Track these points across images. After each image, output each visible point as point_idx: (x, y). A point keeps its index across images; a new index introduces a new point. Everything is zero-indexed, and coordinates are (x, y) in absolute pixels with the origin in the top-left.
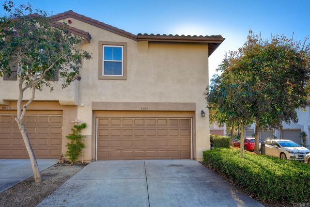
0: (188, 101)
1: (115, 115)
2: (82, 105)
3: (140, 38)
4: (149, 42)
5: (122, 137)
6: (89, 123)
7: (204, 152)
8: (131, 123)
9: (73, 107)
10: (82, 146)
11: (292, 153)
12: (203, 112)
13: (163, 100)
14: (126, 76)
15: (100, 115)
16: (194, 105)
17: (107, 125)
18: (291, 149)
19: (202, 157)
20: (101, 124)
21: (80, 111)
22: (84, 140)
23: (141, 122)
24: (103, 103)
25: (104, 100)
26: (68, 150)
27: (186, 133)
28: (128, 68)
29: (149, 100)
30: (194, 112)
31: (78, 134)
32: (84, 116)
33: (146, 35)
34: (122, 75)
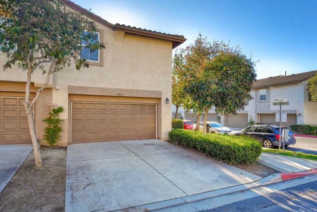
0: (156, 89)
1: (90, 99)
2: (58, 88)
3: (117, 28)
4: (126, 33)
5: (96, 120)
6: (66, 107)
7: (169, 133)
8: (105, 108)
9: (48, 90)
10: (60, 130)
11: (220, 131)
12: (167, 100)
13: (136, 88)
14: (103, 62)
15: (76, 99)
16: (161, 93)
17: (81, 109)
18: (219, 129)
19: (168, 137)
20: (75, 107)
21: (55, 94)
22: (62, 124)
23: (114, 107)
24: (79, 87)
25: (80, 84)
26: (46, 134)
27: (152, 117)
28: (104, 55)
29: (124, 86)
30: (160, 99)
31: (56, 118)
32: (60, 99)
33: (124, 25)
34: (99, 61)
